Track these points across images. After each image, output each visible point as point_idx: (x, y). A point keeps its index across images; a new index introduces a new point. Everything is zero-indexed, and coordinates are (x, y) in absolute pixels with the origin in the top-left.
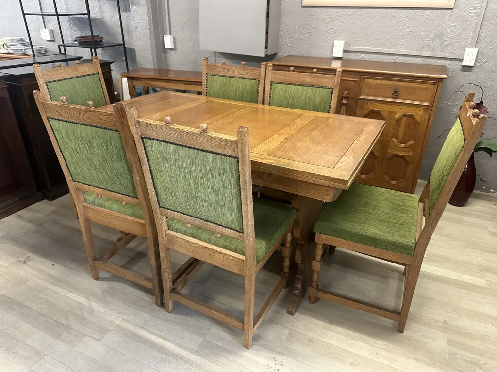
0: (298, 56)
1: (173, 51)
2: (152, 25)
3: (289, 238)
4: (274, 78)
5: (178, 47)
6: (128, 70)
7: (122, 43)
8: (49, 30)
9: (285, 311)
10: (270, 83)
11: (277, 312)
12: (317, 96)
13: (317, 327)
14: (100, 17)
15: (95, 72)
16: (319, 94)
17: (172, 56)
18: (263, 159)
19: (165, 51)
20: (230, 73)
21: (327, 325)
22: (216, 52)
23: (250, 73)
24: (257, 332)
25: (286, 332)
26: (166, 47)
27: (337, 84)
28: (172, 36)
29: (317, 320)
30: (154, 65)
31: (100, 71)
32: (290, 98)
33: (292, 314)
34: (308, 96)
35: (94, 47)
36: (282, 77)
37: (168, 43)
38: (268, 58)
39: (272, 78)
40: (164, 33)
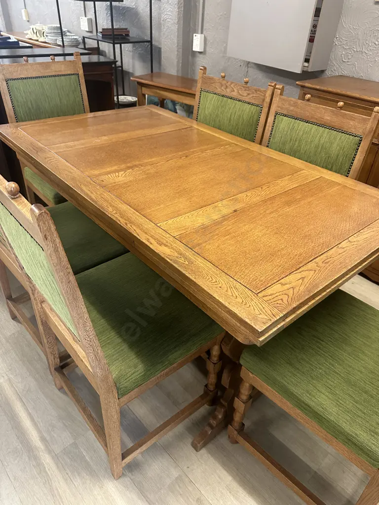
0: (353, 78)
1: (201, 56)
2: (182, 18)
3: (215, 351)
4: (282, 108)
5: (208, 49)
7: (149, 39)
8: (88, 19)
9: (190, 440)
10: (274, 114)
11: (180, 437)
12: (335, 145)
13: (219, 483)
14: (134, 7)
15: (73, 73)
16: (338, 143)
17: (201, 62)
19: (194, 54)
20: (228, 92)
21: (235, 486)
22: (249, 62)
23: (251, 96)
24: (140, 457)
25: (175, 473)
26: (194, 50)
27: (370, 132)
28: (203, 35)
29: (225, 473)
30: (178, 71)
31: (81, 72)
32: (296, 141)
33: (197, 449)
34: (322, 142)
36: (292, 108)
37: (197, 44)
39: (279, 107)
40: (196, 32)
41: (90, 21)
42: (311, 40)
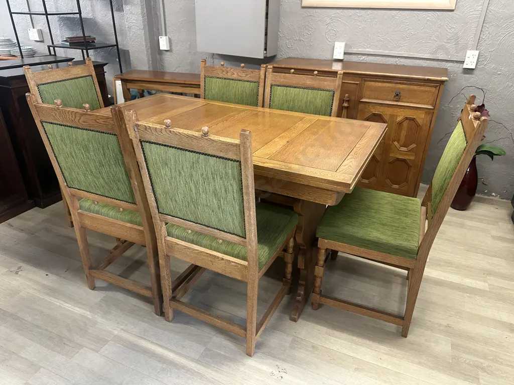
0: (298, 58)
1: (168, 53)
2: (147, 25)
3: (291, 244)
4: (275, 81)
5: (173, 48)
6: (121, 72)
7: (116, 44)
8: (38, 30)
9: (287, 317)
10: (270, 86)
11: (280, 319)
12: (318, 99)
13: (320, 333)
14: (92, 17)
15: (87, 75)
16: (319, 97)
17: (167, 57)
18: (264, 163)
19: (161, 52)
20: (229, 75)
21: (330, 331)
22: (213, 54)
23: (249, 75)
24: (260, 339)
25: (289, 339)
26: (161, 49)
27: (338, 87)
28: (167, 37)
29: (320, 326)
30: (149, 67)
31: (94, 74)
32: (290, 101)
33: (295, 320)
34: (309, 99)
35: (86, 47)
36: (282, 80)
37: (164, 44)
38: (268, 60)
39: (272, 80)
40: (160, 34)
41: (41, 32)
42: (266, 34)
